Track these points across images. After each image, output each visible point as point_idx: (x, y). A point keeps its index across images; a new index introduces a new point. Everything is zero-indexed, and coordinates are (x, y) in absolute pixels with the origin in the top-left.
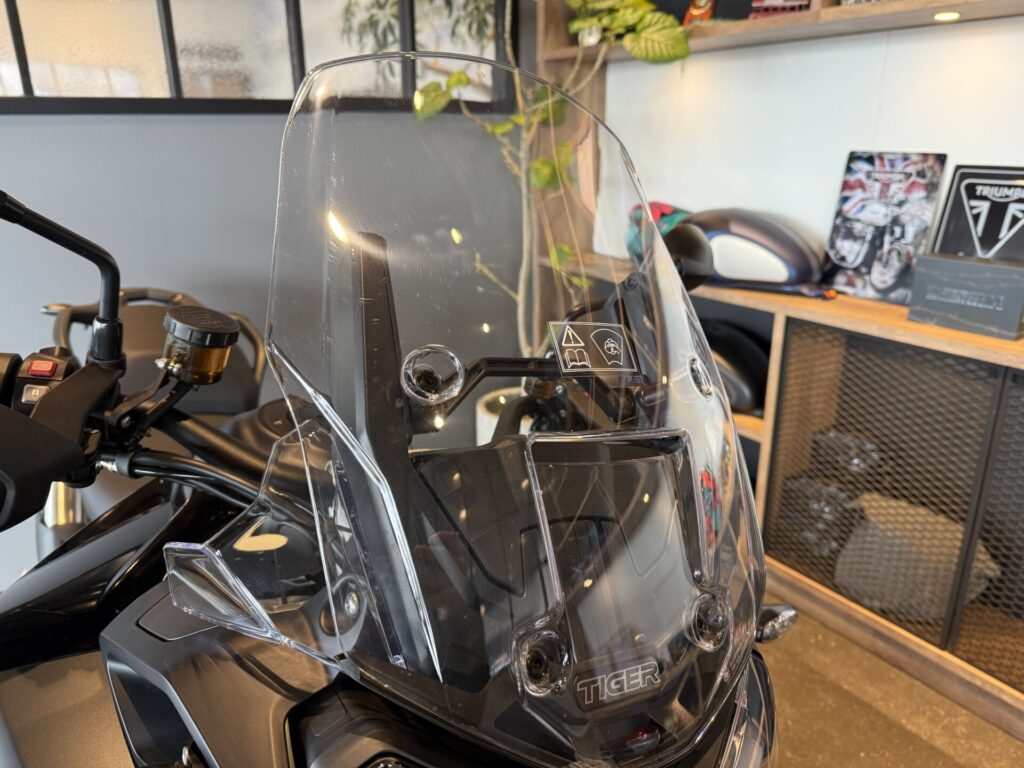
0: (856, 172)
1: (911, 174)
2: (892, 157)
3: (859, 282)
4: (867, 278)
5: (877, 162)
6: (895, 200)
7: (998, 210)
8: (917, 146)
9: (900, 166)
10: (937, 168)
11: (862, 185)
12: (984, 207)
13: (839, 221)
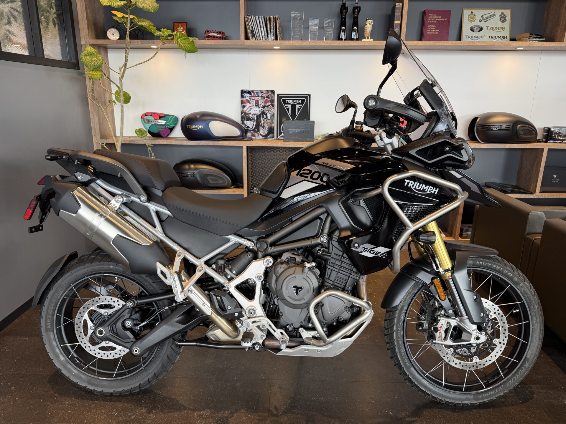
0: (246, 97)
1: (265, 97)
2: (257, 92)
3: (256, 134)
4: (258, 132)
5: (252, 93)
6: (261, 106)
7: (294, 107)
8: (264, 88)
9: (260, 95)
10: (272, 95)
11: (249, 102)
12: (290, 106)
13: (243, 114)
